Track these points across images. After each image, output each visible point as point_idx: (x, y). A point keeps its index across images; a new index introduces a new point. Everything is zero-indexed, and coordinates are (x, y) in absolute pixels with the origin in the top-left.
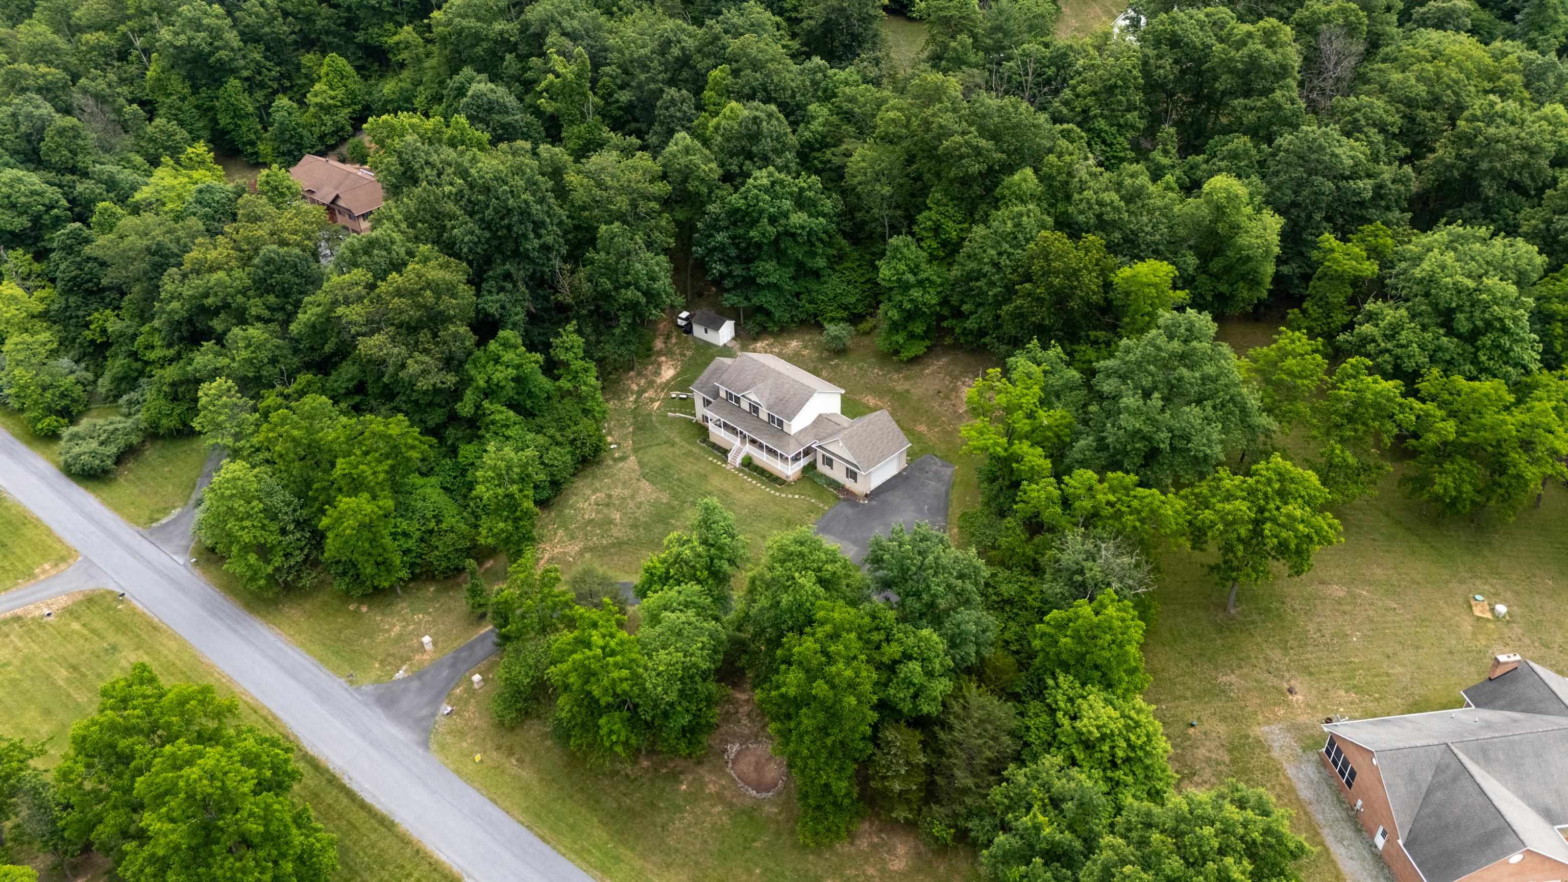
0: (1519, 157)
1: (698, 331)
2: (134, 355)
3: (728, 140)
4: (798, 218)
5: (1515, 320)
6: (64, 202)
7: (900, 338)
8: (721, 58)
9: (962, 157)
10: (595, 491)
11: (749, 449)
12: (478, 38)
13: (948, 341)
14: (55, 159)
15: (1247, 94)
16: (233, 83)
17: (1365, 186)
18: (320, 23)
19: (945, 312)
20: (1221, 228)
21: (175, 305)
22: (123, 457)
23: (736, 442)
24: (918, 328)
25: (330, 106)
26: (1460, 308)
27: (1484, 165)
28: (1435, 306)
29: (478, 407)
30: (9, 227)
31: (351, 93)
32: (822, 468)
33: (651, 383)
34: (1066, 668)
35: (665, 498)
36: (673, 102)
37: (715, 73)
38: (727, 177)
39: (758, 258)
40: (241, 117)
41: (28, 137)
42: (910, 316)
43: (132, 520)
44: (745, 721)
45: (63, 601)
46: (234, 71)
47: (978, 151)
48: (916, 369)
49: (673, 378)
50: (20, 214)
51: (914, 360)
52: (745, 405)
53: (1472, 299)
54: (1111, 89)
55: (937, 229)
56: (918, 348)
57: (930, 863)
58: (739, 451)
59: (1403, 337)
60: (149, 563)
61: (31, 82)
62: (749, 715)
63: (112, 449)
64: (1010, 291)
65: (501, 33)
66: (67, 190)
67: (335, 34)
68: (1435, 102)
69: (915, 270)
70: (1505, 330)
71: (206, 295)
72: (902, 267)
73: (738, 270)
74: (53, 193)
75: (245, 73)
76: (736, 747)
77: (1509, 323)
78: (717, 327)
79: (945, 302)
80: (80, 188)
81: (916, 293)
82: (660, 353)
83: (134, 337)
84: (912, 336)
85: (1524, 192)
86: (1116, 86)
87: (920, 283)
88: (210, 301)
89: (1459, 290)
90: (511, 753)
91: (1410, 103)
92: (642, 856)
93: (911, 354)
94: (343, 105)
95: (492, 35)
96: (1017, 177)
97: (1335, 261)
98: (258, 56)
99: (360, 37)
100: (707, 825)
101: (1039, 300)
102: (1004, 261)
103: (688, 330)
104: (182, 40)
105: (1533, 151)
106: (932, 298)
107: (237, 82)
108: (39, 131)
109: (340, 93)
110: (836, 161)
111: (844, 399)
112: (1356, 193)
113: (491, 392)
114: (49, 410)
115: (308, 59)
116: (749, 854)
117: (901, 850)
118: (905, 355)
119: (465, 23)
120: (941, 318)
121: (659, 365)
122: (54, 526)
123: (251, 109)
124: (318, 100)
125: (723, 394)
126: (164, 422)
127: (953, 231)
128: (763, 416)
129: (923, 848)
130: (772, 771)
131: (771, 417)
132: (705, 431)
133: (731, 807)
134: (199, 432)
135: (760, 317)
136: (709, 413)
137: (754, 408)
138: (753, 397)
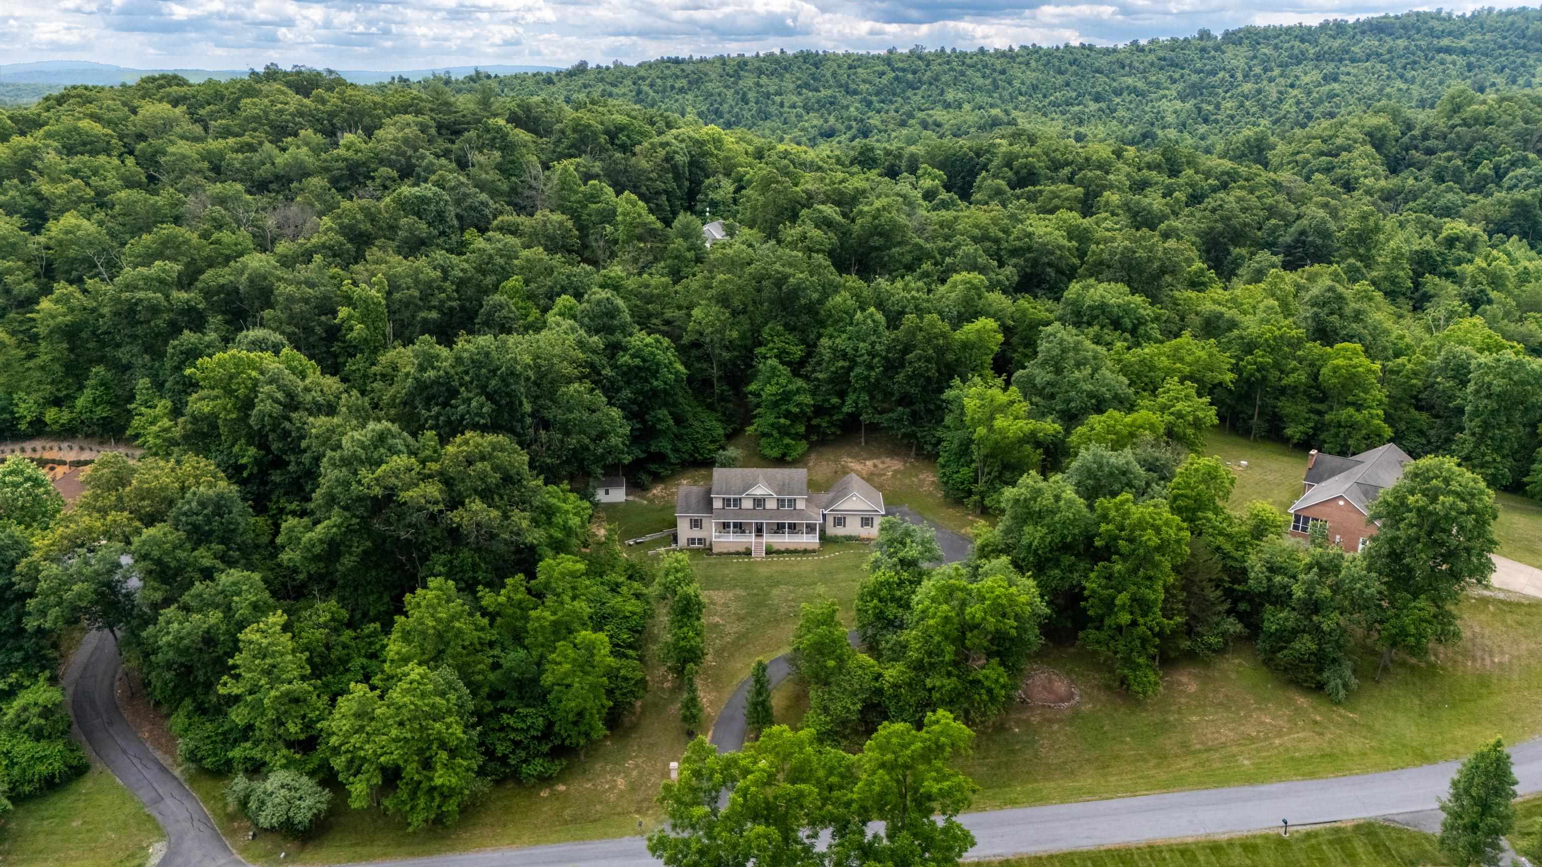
1: (600, 495)
7: (789, 441)
9: (805, 289)
11: (768, 539)
13: (813, 438)
23: (753, 538)
24: (800, 428)
26: (1123, 316)
28: (1111, 318)
32: (832, 531)
35: (739, 592)
42: (792, 420)
51: (801, 458)
52: (747, 504)
53: (1124, 310)
55: (781, 355)
58: (758, 545)
69: (791, 382)
78: (621, 485)
84: (795, 438)
96: (838, 299)
97: (1034, 313)
100: (1063, 738)
101: (928, 360)
116: (1110, 736)
117: (1183, 679)
125: (717, 504)
126: (42, 769)
127: (798, 351)
128: (771, 505)
129: (1195, 671)
130: (1061, 686)
131: (781, 502)
132: (704, 549)
133: (1061, 720)
134: (78, 771)
135: (653, 467)
136: (697, 534)
137: (759, 502)
138: (760, 491)
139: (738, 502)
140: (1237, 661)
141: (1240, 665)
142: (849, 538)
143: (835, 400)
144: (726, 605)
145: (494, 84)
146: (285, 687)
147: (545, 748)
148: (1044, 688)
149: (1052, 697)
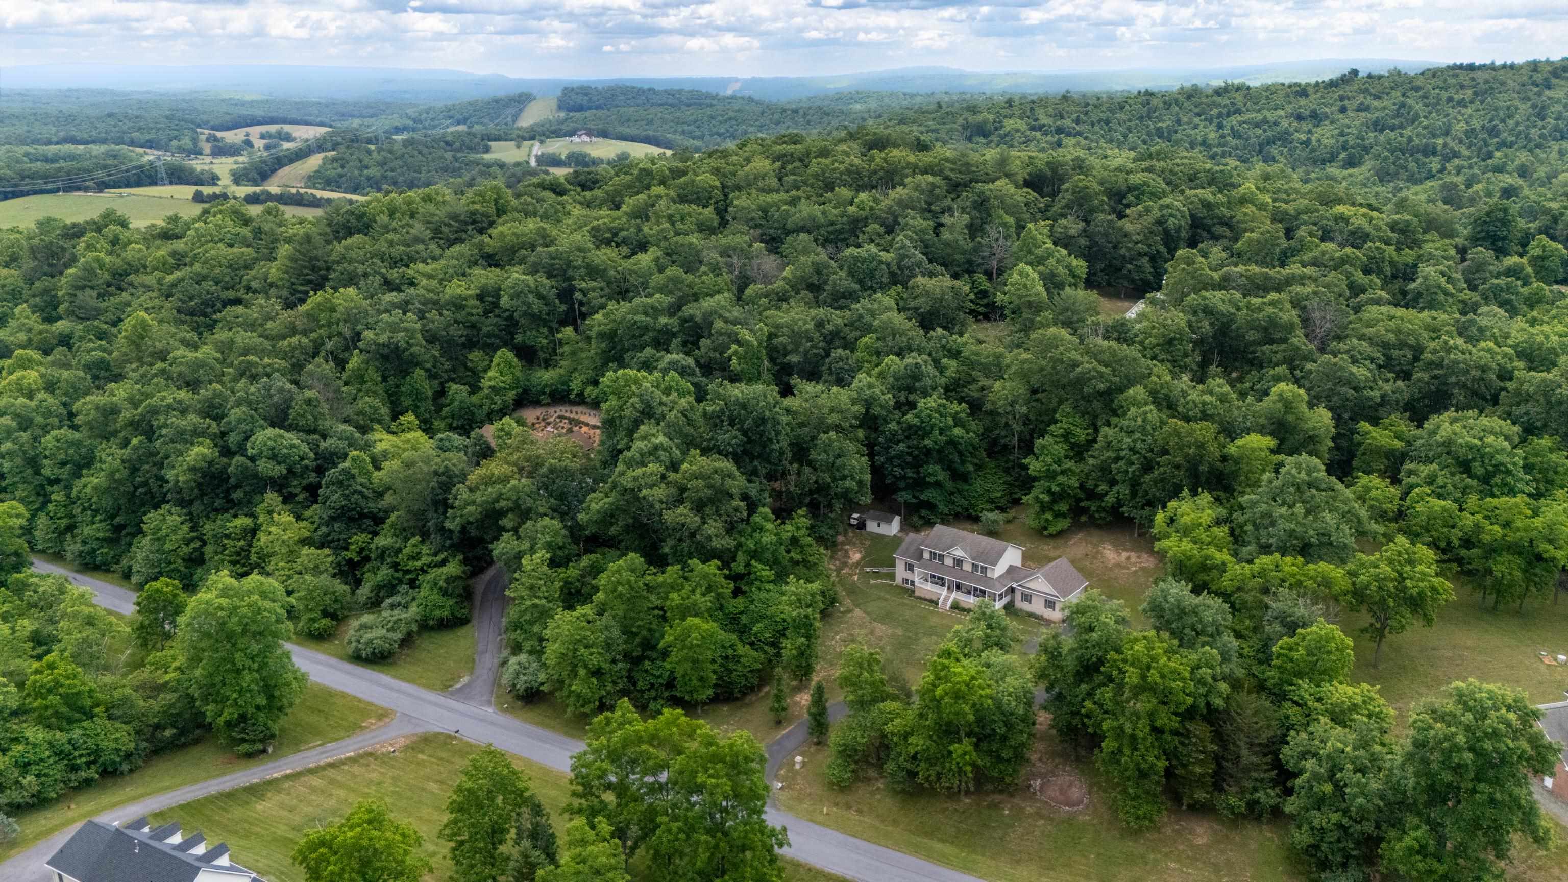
0: (1475, 373)
1: (872, 526)
2: (395, 566)
3: (897, 380)
4: (958, 431)
5: (1515, 464)
6: (312, 455)
7: (1049, 516)
8: (868, 329)
9: (1090, 379)
10: (837, 633)
11: (955, 595)
12: (646, 329)
13: (1084, 519)
14: (302, 422)
15: (1272, 342)
16: (419, 373)
17: (1376, 394)
18: (485, 329)
19: (1082, 495)
20: (1290, 418)
21: (471, 508)
22: (407, 641)
23: (944, 592)
24: (1063, 507)
25: (501, 389)
26: (1474, 459)
27: (1453, 379)
28: (1457, 459)
29: (748, 565)
30: (270, 473)
31: (517, 380)
32: (1020, 605)
33: (845, 564)
34: (1300, 675)
35: (899, 632)
36: (841, 359)
37: (866, 340)
38: (898, 405)
39: (927, 463)
40: (420, 400)
41: (276, 406)
42: (1056, 497)
43: (429, 687)
44: (1039, 764)
45: (402, 742)
46: (418, 364)
47: (1101, 375)
48: (1060, 541)
49: (862, 559)
50: (279, 463)
51: (1060, 534)
52: (949, 562)
53: (1480, 453)
54: (1171, 342)
55: (1066, 436)
56: (1063, 524)
57: (1227, 837)
58: (946, 599)
59: (1440, 481)
60: (462, 714)
61: (261, 369)
62: (1040, 760)
63: (398, 636)
64: (1148, 467)
65: (666, 325)
66: (315, 447)
67: (496, 336)
68: (1402, 345)
69: (1058, 462)
70: (1508, 472)
71: (497, 500)
72: (1049, 460)
73: (910, 473)
74: (305, 448)
75: (428, 366)
76: (1039, 782)
77: (1511, 467)
78: (890, 521)
79: (1082, 487)
80: (323, 445)
81: (1061, 479)
82: (843, 543)
83: (400, 550)
84: (1058, 515)
85: (1484, 399)
86: (1174, 339)
87: (1063, 472)
88: (503, 503)
89: (1471, 447)
90: (848, 807)
91: (1385, 346)
92: (992, 858)
93: (1059, 528)
94: (512, 388)
95: (658, 327)
96: (1131, 391)
97: (1374, 438)
98: (437, 354)
99: (519, 338)
100: (1037, 833)
101: (1178, 467)
102: (1139, 445)
103: (862, 526)
104: (383, 338)
105: (1484, 369)
106: (1074, 482)
107: (422, 372)
108: (288, 403)
109: (508, 379)
110: (976, 394)
111: (1024, 553)
112: (1369, 399)
113: (755, 555)
114: (325, 614)
115: (475, 356)
116: (1079, 847)
117: (1199, 830)
118: (1052, 530)
119: (637, 318)
120: (1080, 500)
121: (847, 551)
122: (360, 696)
123: (430, 393)
124: (492, 383)
125: (926, 556)
126: (438, 613)
127: (1081, 435)
128: (967, 567)
129: (1217, 827)
130: (1076, 793)
131: (975, 567)
132: (908, 590)
133: (1051, 819)
134: (463, 622)
135: (924, 512)
136: (908, 575)
137: (959, 562)
138: (959, 553)
139: (941, 557)
140: (1269, 835)
141: (1269, 839)
142: (1031, 615)
143: (1103, 488)
144: (880, 638)
145: (1239, 97)
146: (537, 601)
147: (666, 694)
148: (1061, 790)
149: (1062, 798)
